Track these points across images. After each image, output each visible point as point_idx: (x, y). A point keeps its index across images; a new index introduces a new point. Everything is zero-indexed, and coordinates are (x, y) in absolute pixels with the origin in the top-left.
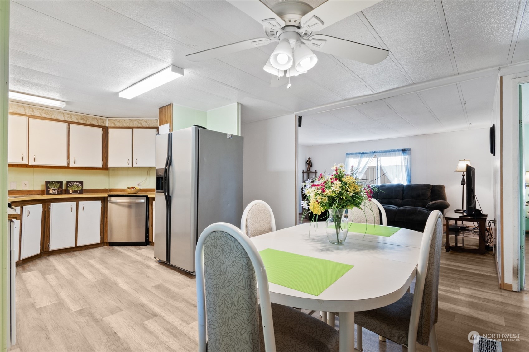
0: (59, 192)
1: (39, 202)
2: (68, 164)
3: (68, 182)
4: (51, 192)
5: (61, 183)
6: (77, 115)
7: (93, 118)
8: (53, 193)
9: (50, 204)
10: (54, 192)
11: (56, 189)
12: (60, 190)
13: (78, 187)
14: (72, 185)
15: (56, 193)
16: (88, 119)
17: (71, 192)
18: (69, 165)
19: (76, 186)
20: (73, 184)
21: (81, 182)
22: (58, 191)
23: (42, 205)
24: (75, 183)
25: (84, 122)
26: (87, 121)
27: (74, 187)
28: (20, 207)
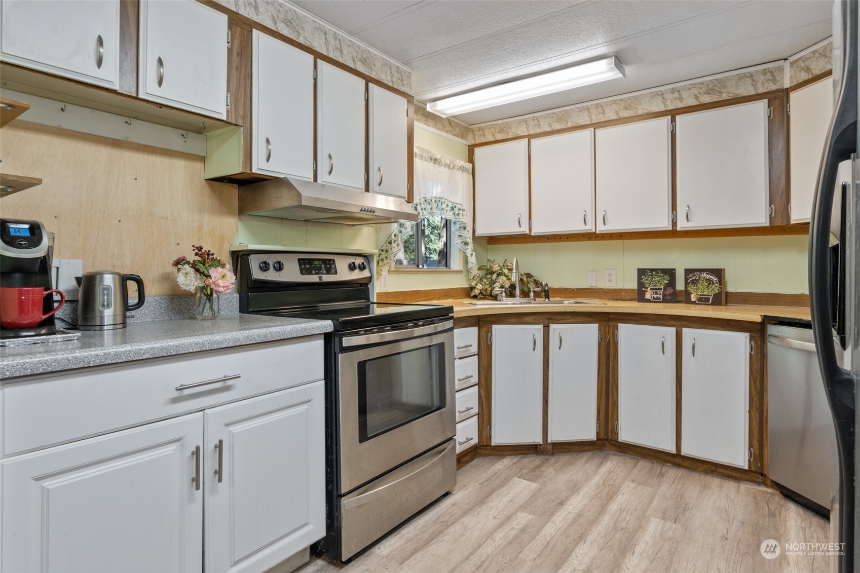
0: (668, 298)
1: (591, 319)
2: (674, 223)
3: (688, 272)
4: (648, 296)
5: (671, 273)
6: (694, 85)
7: (741, 78)
8: (654, 298)
9: (617, 326)
10: (655, 296)
11: (661, 289)
12: (670, 291)
13: (709, 284)
14: (695, 280)
15: (660, 299)
16: (725, 87)
17: (693, 298)
18: (676, 226)
19: (704, 283)
20: (700, 277)
21: (719, 273)
22: (664, 295)
23: (598, 324)
24: (704, 275)
25: (715, 98)
26: (721, 93)
27: (700, 286)
28: (541, 327)
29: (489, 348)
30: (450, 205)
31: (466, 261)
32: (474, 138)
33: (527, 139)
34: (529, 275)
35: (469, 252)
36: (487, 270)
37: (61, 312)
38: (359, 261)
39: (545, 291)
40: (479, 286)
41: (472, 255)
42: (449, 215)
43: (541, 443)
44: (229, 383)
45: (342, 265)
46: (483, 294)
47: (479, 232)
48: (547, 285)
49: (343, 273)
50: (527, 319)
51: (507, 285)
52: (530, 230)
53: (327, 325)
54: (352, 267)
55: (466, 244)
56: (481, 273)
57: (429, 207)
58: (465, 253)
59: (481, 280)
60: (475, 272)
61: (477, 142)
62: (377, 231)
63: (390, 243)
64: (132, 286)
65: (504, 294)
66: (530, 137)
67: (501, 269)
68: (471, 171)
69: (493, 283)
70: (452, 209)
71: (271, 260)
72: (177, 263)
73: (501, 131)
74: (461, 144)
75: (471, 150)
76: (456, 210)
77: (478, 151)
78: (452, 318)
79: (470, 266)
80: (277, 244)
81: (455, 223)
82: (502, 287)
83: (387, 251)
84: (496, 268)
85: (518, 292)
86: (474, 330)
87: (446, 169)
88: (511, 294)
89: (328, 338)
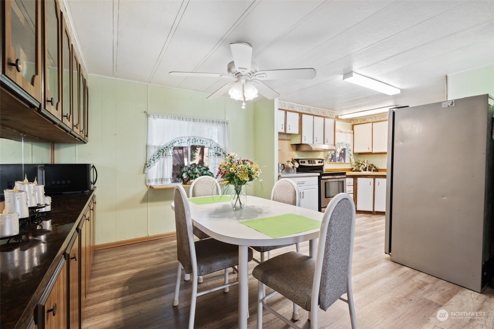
28: (373, 179)
29: (357, 184)
30: (346, 144)
31: (351, 160)
32: (354, 122)
33: (372, 123)
34: (372, 165)
35: (351, 158)
36: (358, 163)
38: (321, 161)
39: (377, 169)
40: (355, 168)
41: (352, 158)
42: (345, 147)
43: (372, 211)
44: (304, 182)
45: (317, 161)
46: (356, 170)
47: (355, 151)
48: (377, 168)
49: (317, 164)
50: (368, 177)
51: (364, 168)
52: (372, 151)
53: (319, 174)
54: (319, 162)
55: (351, 155)
56: (356, 164)
57: (339, 145)
58: (350, 158)
59: (356, 166)
60: (354, 164)
61: (355, 124)
62: (324, 153)
63: (328, 156)
64: (283, 166)
65: (363, 170)
66: (373, 122)
67: (362, 163)
68: (353, 133)
69: (359, 167)
70: (346, 145)
71: (303, 161)
72: (289, 161)
73: (363, 120)
74: (349, 125)
75: (353, 126)
76: (347, 145)
77: (355, 126)
78: (346, 175)
79: (352, 162)
80: (303, 157)
81: (347, 149)
82: (362, 168)
83: (327, 158)
84: (361, 162)
85: (367, 169)
86: (352, 179)
87: (345, 134)
88: (365, 170)
89: (319, 176)
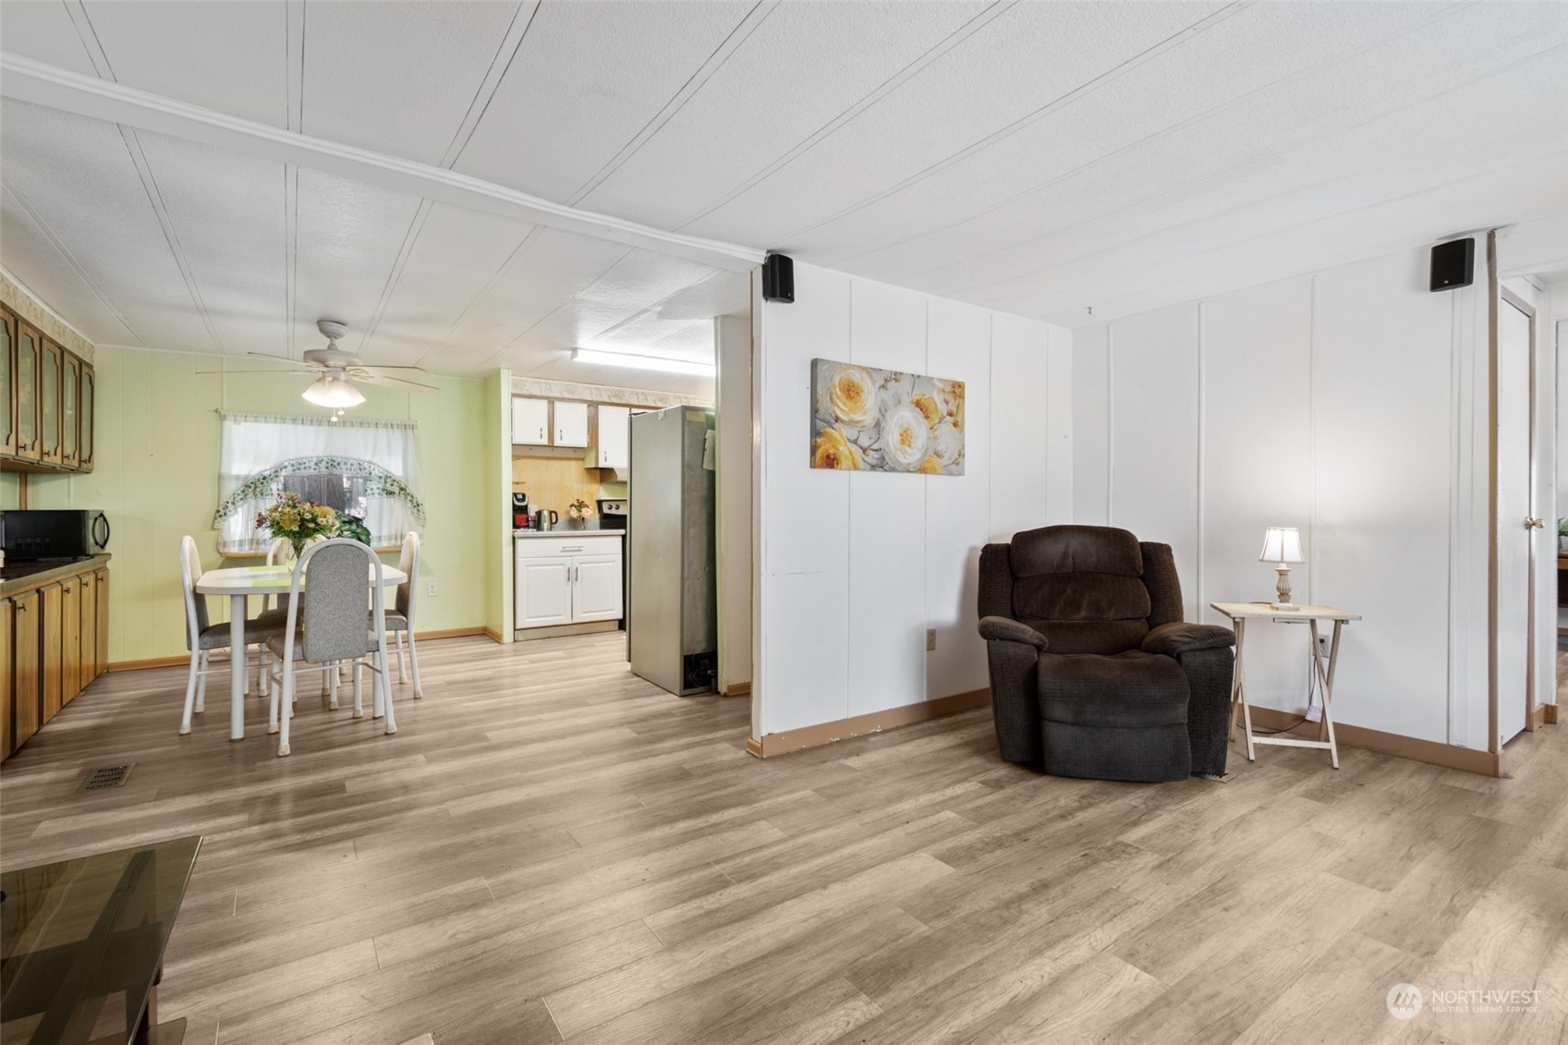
37: (531, 524)
44: (581, 548)
71: (614, 504)
72: (571, 506)
80: (616, 497)
